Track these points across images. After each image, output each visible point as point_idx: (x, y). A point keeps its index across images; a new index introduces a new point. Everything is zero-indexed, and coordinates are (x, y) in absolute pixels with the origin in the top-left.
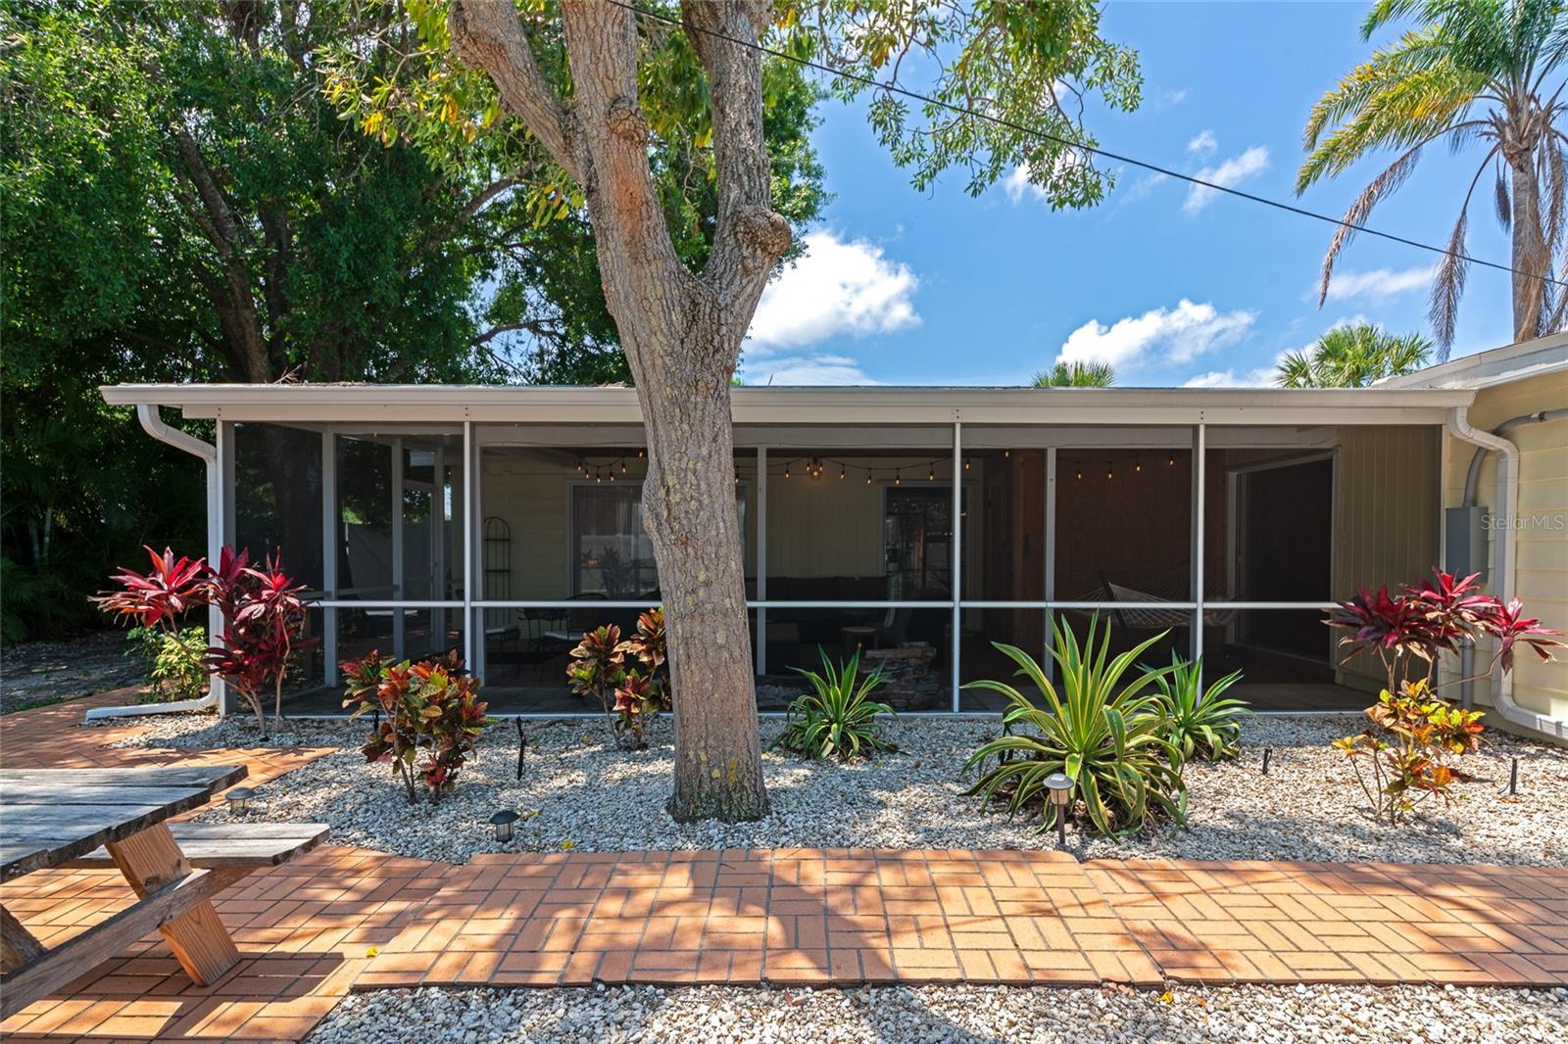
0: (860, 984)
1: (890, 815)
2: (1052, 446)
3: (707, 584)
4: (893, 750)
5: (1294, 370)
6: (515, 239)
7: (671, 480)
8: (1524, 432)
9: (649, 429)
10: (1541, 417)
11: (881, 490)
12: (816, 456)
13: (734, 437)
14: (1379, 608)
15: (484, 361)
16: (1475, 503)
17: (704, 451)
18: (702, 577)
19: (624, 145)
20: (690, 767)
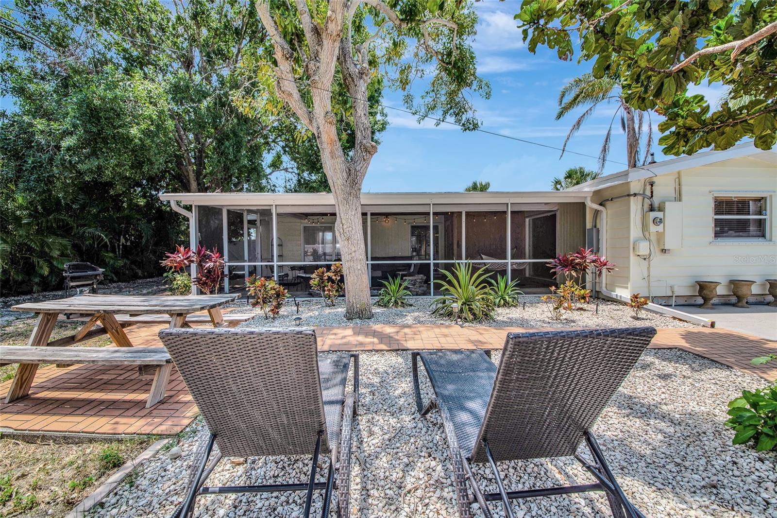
0: (398, 350)
1: (409, 318)
2: (464, 210)
3: (355, 251)
4: (411, 305)
5: (557, 182)
6: (279, 139)
7: (344, 222)
8: (608, 204)
9: (337, 206)
10: (612, 200)
11: (410, 226)
12: (387, 215)
13: (362, 208)
14: (564, 261)
15: (268, 182)
16: (595, 227)
17: (353, 213)
18: (353, 250)
19: (329, 125)
20: (351, 304)
